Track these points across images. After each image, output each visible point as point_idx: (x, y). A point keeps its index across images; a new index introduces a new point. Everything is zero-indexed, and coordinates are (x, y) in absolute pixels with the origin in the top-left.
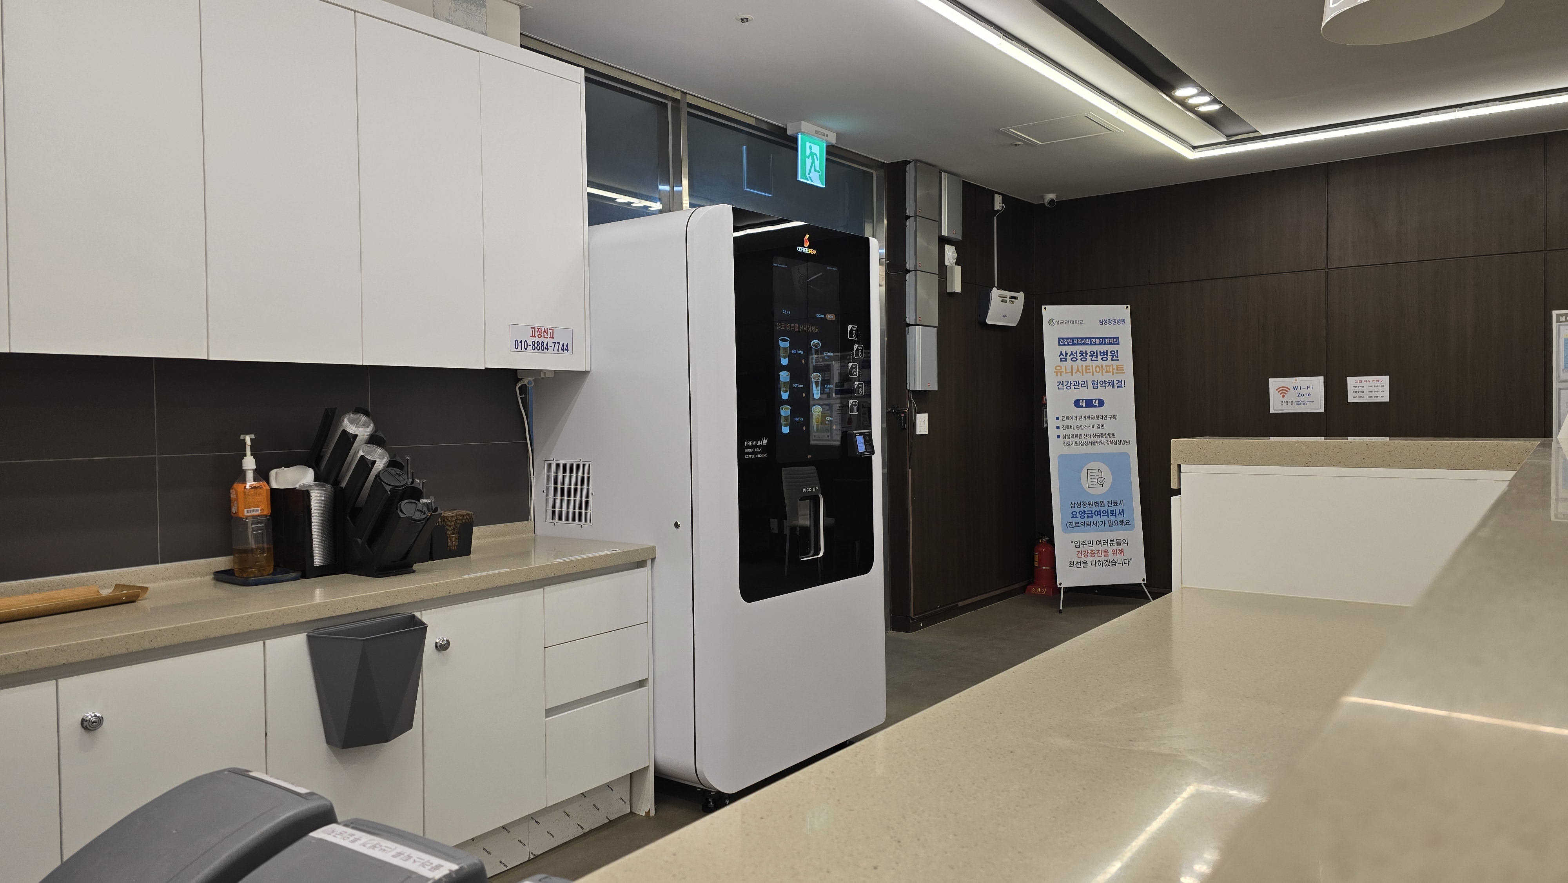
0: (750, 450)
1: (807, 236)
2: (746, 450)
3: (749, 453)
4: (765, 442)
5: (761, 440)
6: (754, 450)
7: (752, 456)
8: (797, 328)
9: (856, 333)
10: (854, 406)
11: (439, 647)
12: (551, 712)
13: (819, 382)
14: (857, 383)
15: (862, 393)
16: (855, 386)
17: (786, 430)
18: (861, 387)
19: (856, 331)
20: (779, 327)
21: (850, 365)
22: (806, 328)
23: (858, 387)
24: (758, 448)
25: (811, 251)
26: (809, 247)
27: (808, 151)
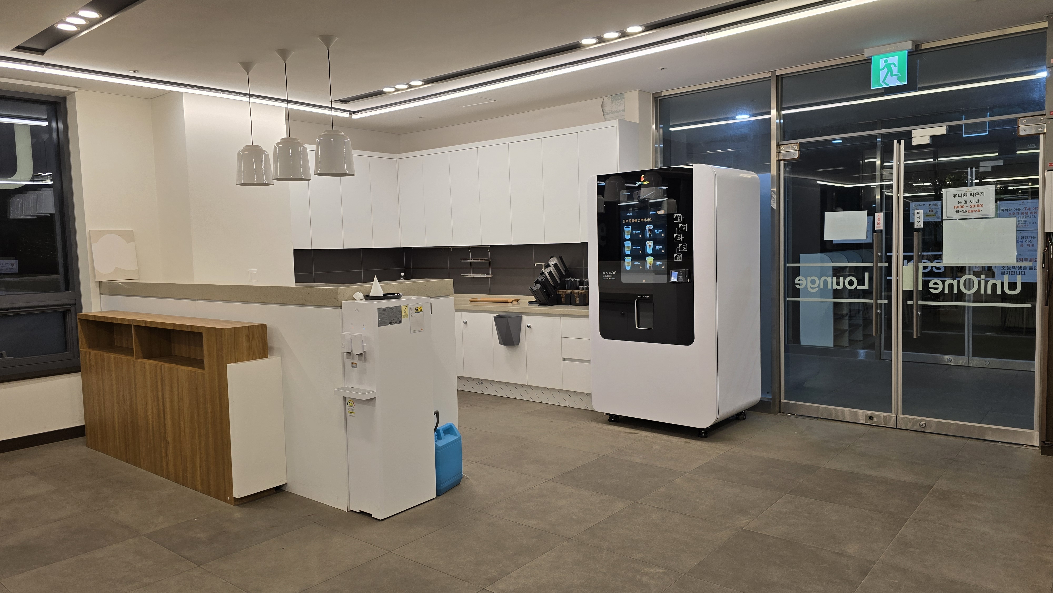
0: (606, 276)
1: (643, 176)
2: (603, 276)
4: (614, 273)
5: (612, 272)
6: (608, 276)
7: (607, 279)
8: (636, 220)
9: (680, 218)
10: (678, 257)
11: (529, 327)
12: (564, 359)
13: (651, 245)
14: (681, 244)
15: (685, 249)
16: (680, 246)
17: (628, 268)
18: (684, 247)
19: (680, 217)
20: (624, 222)
21: (675, 236)
22: (642, 220)
23: (682, 247)
24: (610, 275)
25: (645, 183)
26: (644, 181)
27: (882, 64)
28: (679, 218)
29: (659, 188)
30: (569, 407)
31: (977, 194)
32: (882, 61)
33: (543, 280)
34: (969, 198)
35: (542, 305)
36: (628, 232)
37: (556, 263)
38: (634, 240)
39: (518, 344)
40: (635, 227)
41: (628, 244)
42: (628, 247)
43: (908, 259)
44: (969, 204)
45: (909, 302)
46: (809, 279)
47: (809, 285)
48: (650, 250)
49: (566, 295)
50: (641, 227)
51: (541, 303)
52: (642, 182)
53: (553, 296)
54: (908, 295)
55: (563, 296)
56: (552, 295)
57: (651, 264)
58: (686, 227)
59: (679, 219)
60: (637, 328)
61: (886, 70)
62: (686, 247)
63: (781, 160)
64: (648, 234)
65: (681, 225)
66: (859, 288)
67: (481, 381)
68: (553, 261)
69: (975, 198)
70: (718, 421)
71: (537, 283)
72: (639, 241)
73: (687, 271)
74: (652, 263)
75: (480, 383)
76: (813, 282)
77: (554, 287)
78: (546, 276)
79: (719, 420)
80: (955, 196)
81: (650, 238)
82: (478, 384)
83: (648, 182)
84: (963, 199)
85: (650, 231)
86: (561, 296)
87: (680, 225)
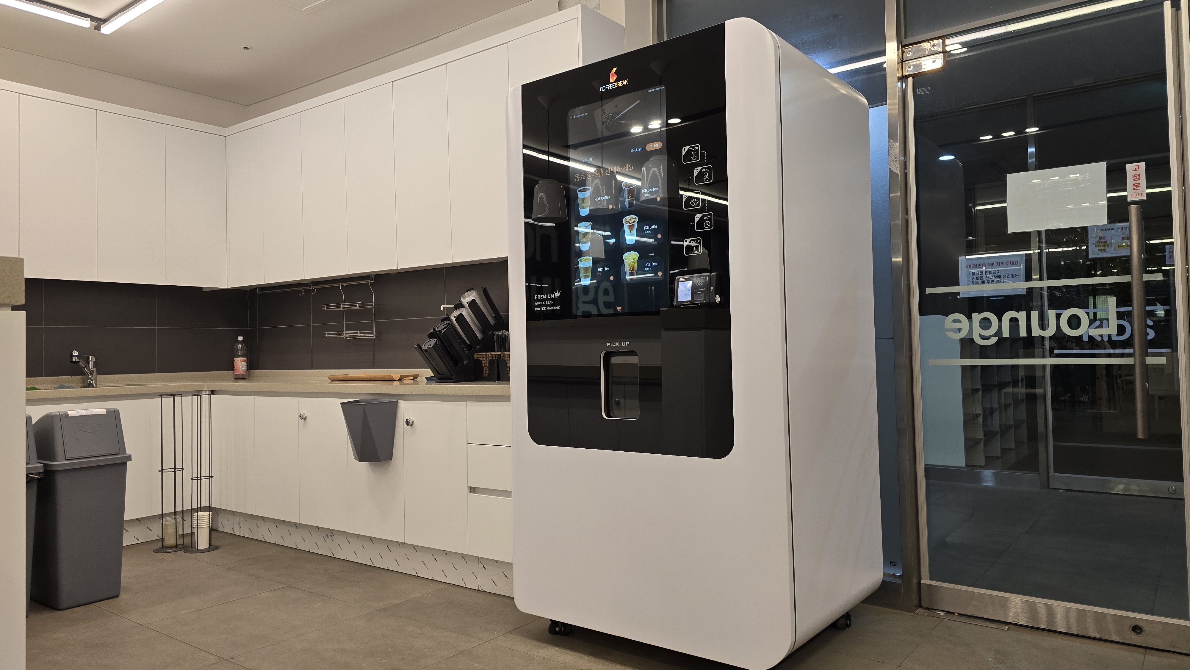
0: (540, 303)
1: (615, 69)
2: (536, 303)
3: (539, 306)
4: (557, 295)
5: (552, 293)
6: (545, 303)
7: (543, 309)
9: (697, 154)
10: (693, 245)
11: (408, 423)
12: (473, 490)
13: (633, 225)
14: (700, 215)
15: (709, 227)
16: (697, 220)
18: (707, 220)
19: (697, 151)
24: (549, 301)
25: (620, 84)
26: (616, 81)
28: (694, 153)
29: (649, 91)
30: (483, 592)
33: (443, 331)
35: (444, 381)
37: (473, 300)
38: (598, 217)
39: (391, 458)
41: (585, 227)
42: (586, 234)
48: (631, 237)
49: (491, 362)
51: (441, 378)
53: (467, 363)
55: (485, 364)
56: (465, 362)
57: (633, 270)
58: (709, 172)
59: (694, 155)
60: (606, 418)
62: (710, 220)
63: (907, 77)
65: (699, 169)
67: (331, 533)
68: (469, 296)
70: (796, 647)
71: (431, 336)
73: (714, 278)
74: (636, 265)
75: (329, 535)
77: (470, 347)
78: (451, 325)
79: (799, 644)
81: (631, 209)
82: (326, 538)
83: (625, 82)
86: (482, 364)
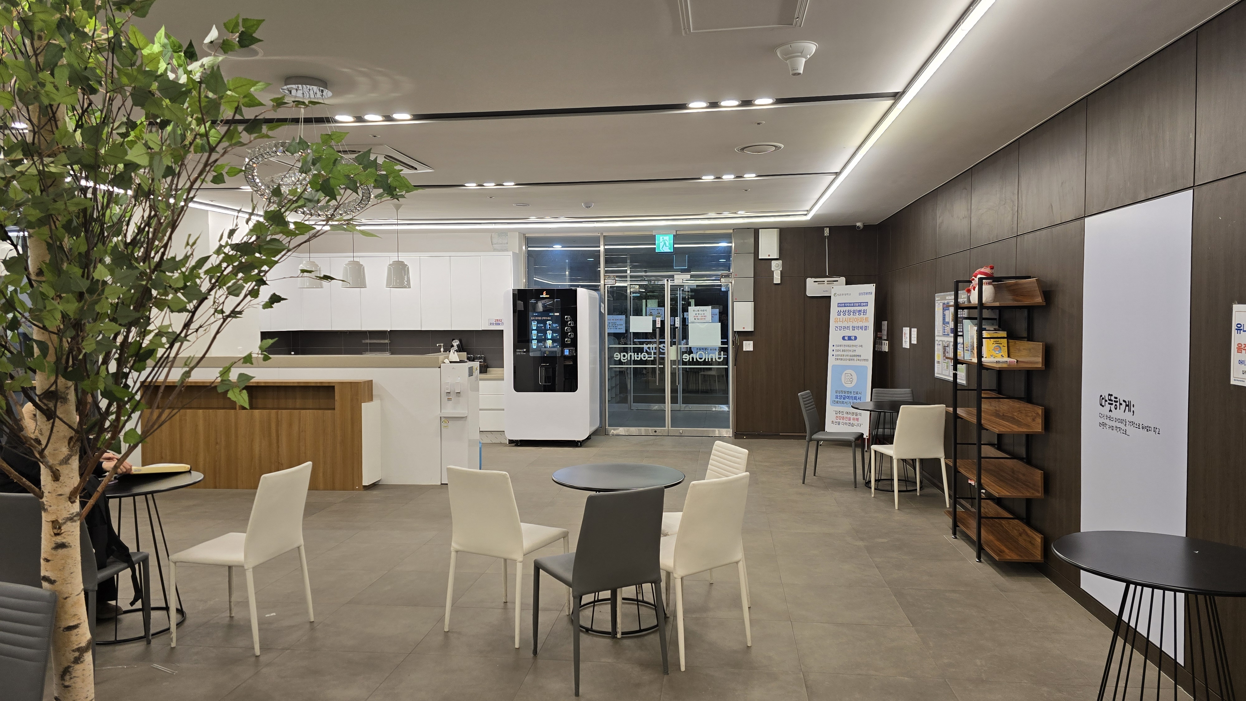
1: (545, 292)
4: (525, 350)
7: (520, 354)
8: (540, 318)
10: (568, 340)
13: (550, 334)
14: (570, 333)
17: (534, 347)
18: (572, 335)
20: (532, 318)
21: (566, 328)
22: (544, 318)
23: (570, 335)
24: (521, 352)
27: (661, 240)
28: (568, 318)
29: (555, 300)
31: (704, 311)
32: (661, 238)
34: (700, 312)
36: (535, 325)
38: (539, 330)
40: (539, 322)
41: (534, 332)
42: (535, 334)
43: (673, 343)
44: (700, 315)
45: (673, 366)
46: (622, 354)
47: (622, 358)
48: (549, 337)
50: (544, 322)
52: (544, 295)
54: (673, 362)
57: (550, 345)
58: (572, 323)
60: (541, 384)
61: (663, 243)
63: (606, 285)
64: (548, 326)
66: (648, 359)
69: (703, 312)
72: (542, 331)
73: (574, 349)
76: (624, 356)
80: (694, 311)
81: (550, 329)
83: (548, 296)
84: (697, 313)
85: (550, 325)
87: (569, 322)
